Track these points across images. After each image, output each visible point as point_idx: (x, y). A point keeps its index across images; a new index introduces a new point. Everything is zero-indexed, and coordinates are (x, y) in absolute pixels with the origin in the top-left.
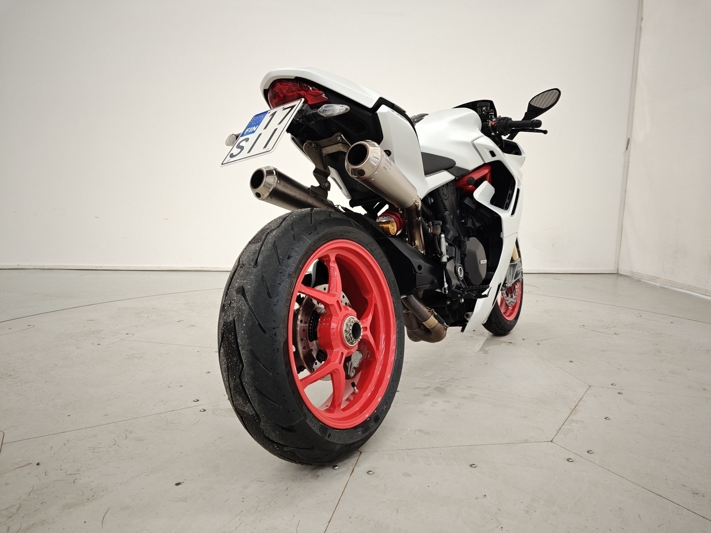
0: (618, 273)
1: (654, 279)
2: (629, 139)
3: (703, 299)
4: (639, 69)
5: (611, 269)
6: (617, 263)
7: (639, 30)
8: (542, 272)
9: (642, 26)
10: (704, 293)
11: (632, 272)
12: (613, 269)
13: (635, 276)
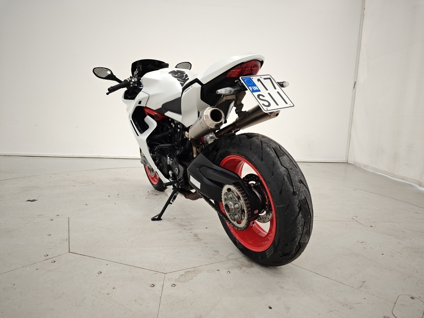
0: (347, 163)
1: (366, 166)
2: (355, 82)
3: (390, 179)
4: (362, 40)
5: (343, 160)
6: (347, 157)
7: (363, 16)
8: (302, 161)
9: (364, 13)
10: (392, 176)
11: (355, 162)
12: (345, 160)
13: (357, 165)
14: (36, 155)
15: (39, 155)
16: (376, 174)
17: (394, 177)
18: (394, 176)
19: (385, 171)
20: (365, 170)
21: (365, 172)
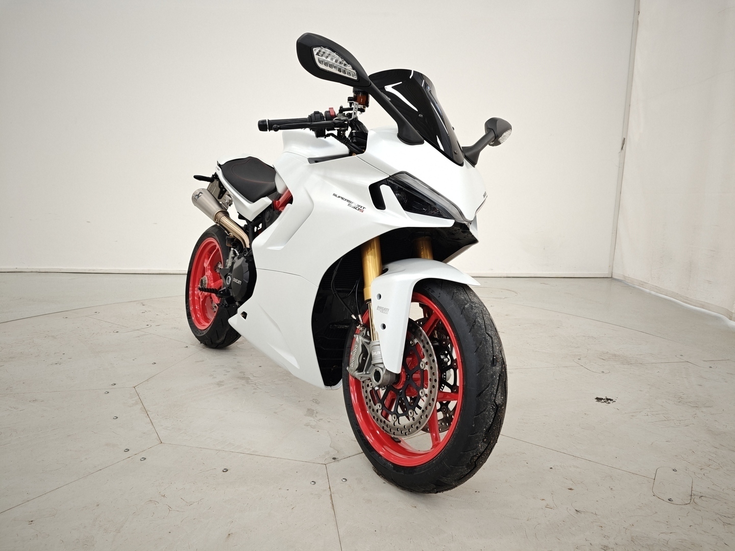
0: (611, 277)
1: (643, 284)
2: (624, 139)
3: (682, 306)
4: (635, 67)
5: (605, 272)
6: (611, 267)
7: (636, 24)
8: (533, 276)
9: (639, 21)
10: (685, 300)
11: (625, 277)
12: (607, 273)
13: (627, 281)
14: (90, 270)
15: (94, 270)
16: (657, 296)
17: (689, 304)
18: (689, 302)
19: (673, 292)
20: (642, 290)
21: (641, 292)
